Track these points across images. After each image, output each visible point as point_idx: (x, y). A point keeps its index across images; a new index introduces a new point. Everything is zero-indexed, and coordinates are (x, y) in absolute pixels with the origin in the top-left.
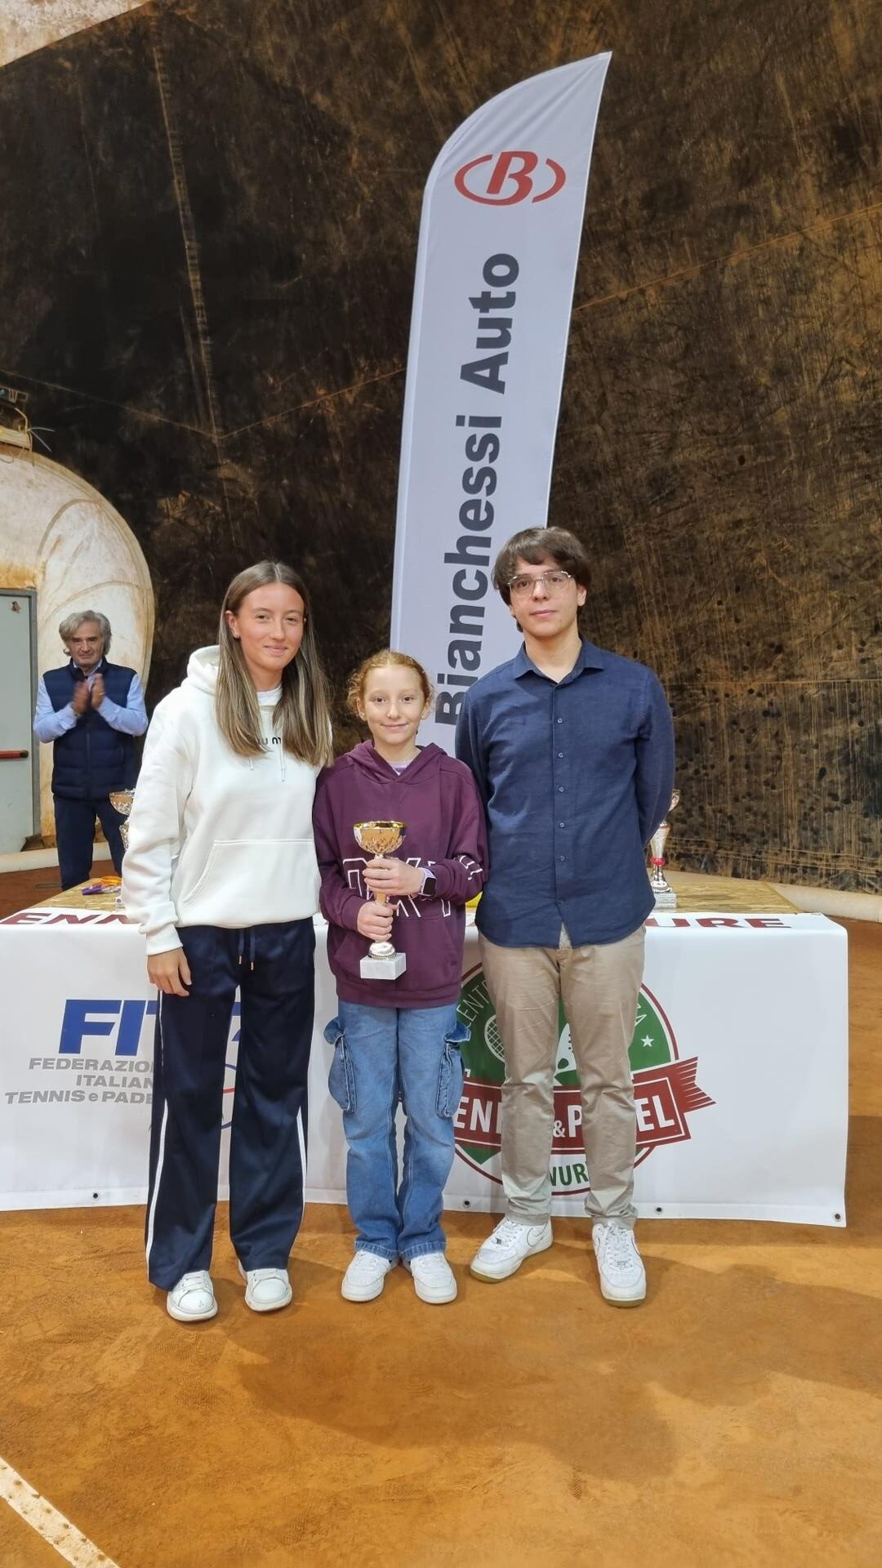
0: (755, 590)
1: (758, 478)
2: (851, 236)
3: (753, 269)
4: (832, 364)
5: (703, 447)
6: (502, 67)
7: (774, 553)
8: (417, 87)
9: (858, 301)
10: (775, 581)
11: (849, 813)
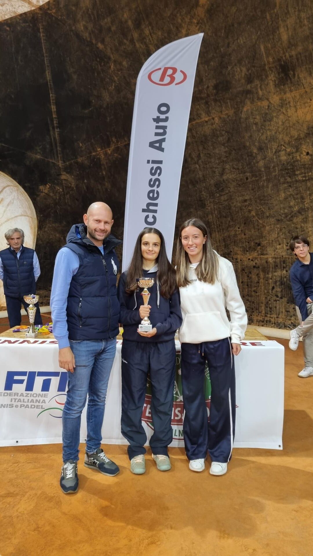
0: (251, 224)
1: (252, 185)
2: (285, 102)
3: (252, 113)
4: (278, 146)
5: (234, 174)
6: (165, 38)
7: (258, 211)
8: (135, 43)
9: (288, 125)
10: (258, 221)
11: (282, 302)
